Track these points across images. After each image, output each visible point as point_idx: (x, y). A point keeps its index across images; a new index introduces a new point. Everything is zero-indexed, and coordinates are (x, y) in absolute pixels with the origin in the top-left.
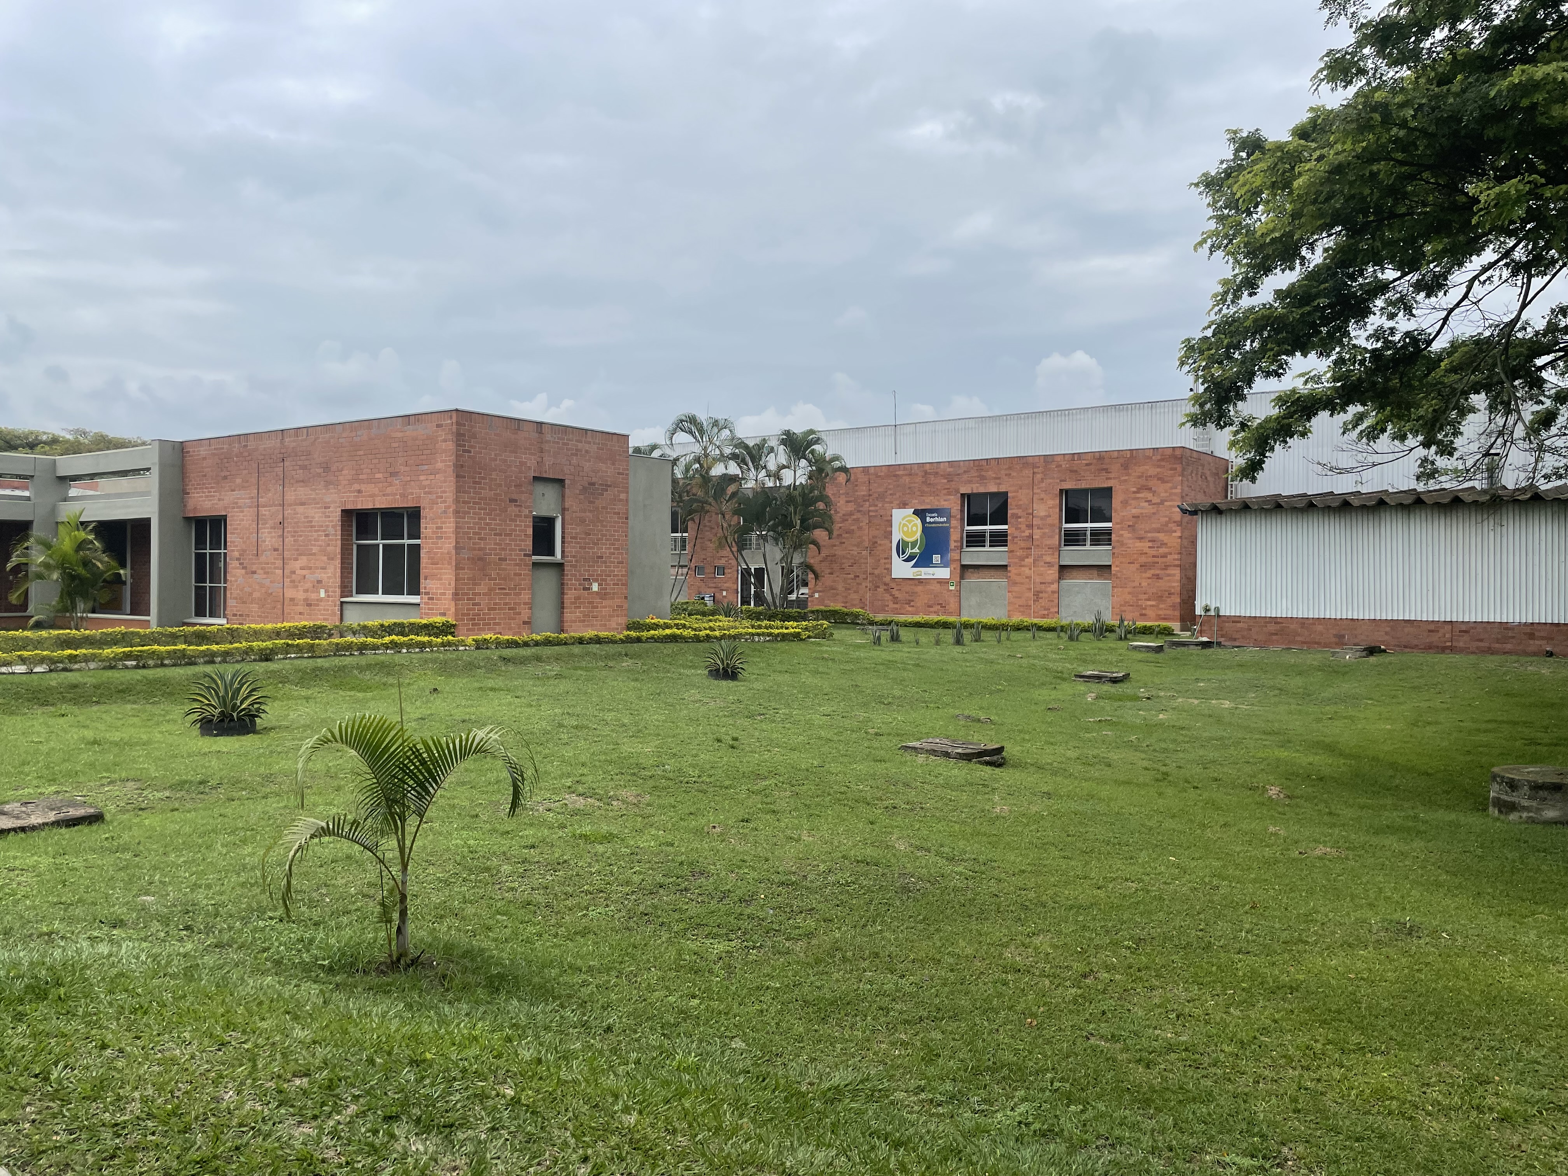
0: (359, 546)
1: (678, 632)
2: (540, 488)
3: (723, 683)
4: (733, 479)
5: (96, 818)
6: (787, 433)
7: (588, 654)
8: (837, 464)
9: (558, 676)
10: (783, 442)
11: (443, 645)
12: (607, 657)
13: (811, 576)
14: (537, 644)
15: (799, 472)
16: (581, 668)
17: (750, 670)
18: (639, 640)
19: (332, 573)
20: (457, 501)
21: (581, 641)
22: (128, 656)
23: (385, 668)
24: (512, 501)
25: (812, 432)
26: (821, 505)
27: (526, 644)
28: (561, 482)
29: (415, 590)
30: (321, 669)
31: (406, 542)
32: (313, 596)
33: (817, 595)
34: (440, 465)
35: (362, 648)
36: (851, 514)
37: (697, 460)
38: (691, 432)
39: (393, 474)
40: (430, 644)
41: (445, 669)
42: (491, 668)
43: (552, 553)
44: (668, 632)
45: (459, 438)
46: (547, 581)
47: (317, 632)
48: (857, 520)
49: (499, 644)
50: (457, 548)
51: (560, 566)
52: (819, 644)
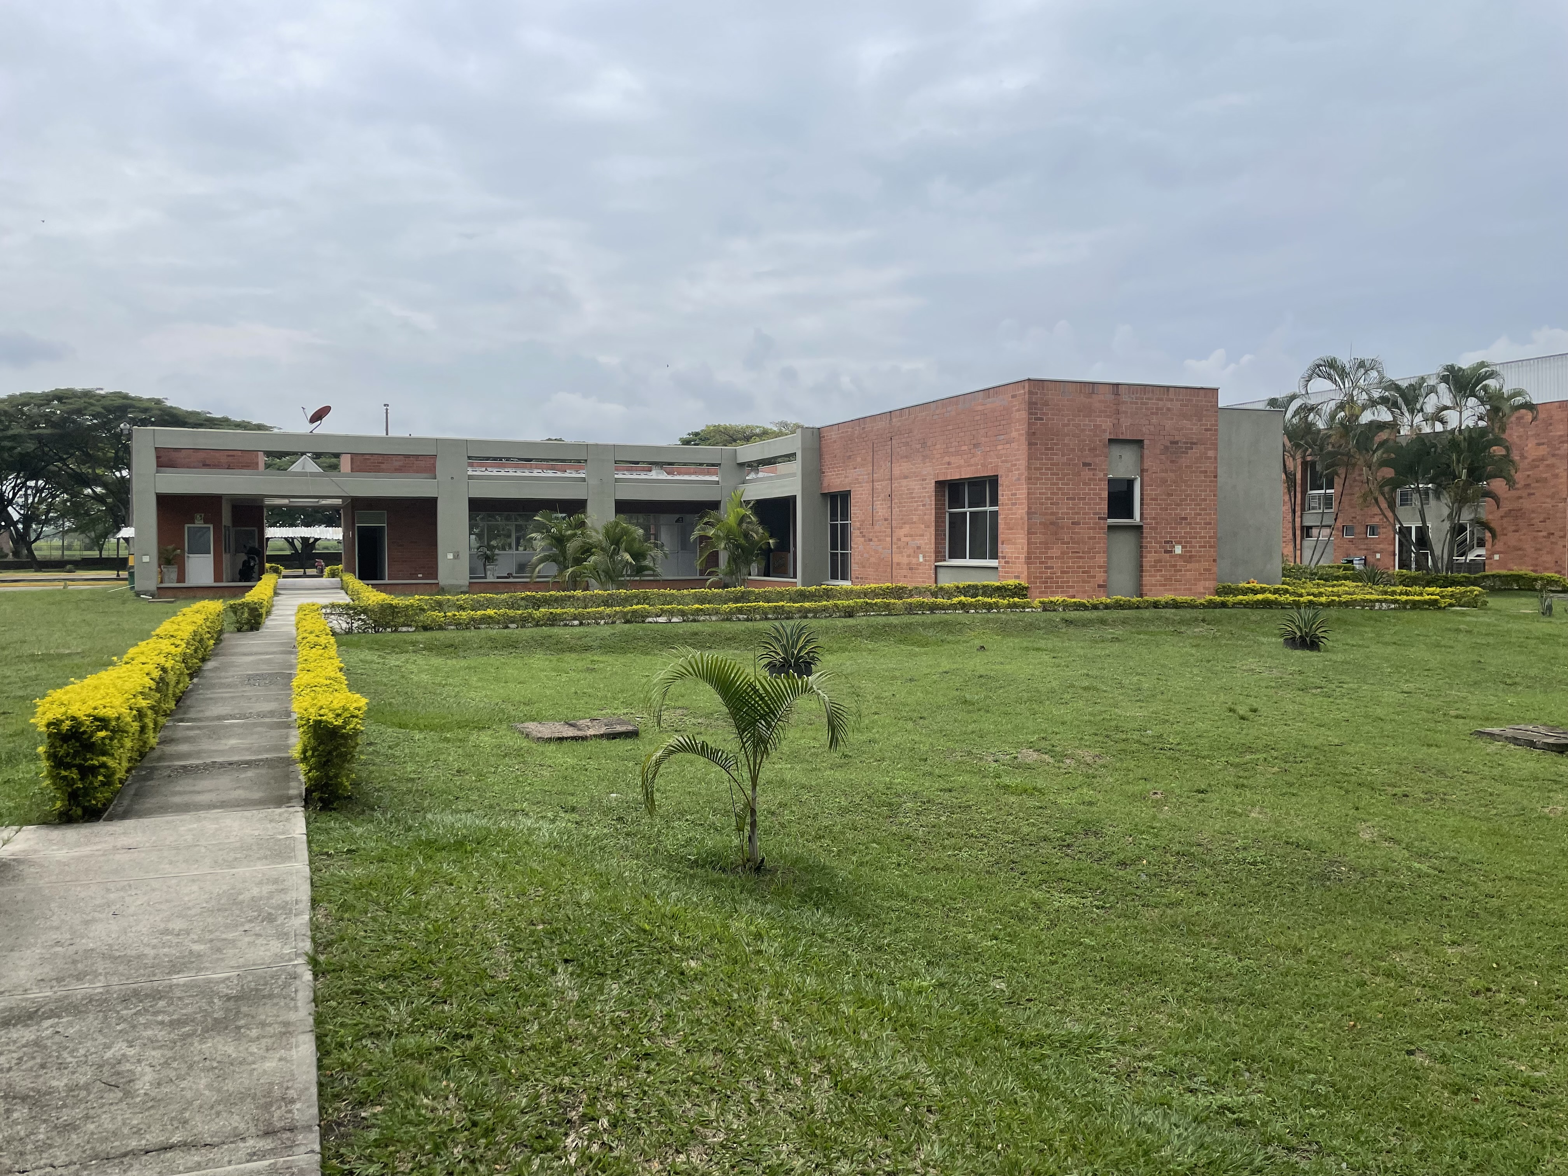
0: (951, 514)
1: (1272, 597)
2: (1116, 451)
3: (1299, 653)
4: (1381, 426)
5: (633, 734)
6: (1451, 369)
7: (1159, 618)
8: (1519, 400)
9: (1116, 640)
10: (1444, 379)
11: (1009, 606)
12: (1182, 622)
13: (1488, 535)
14: (1107, 607)
15: (1466, 414)
16: (1146, 633)
17: (1333, 639)
18: (1224, 605)
19: (927, 540)
20: (1029, 468)
21: (1156, 605)
22: (740, 611)
23: (946, 626)
24: (1085, 464)
25: (1482, 365)
26: (1498, 451)
27: (1095, 607)
28: (1139, 443)
29: (994, 556)
30: (890, 625)
31: (988, 509)
32: (914, 561)
33: (1496, 557)
34: (1014, 434)
35: (933, 608)
36: (1543, 459)
37: (1341, 407)
38: (1330, 377)
39: (976, 446)
40: (997, 606)
41: (1004, 629)
42: (1051, 629)
43: (1130, 515)
44: (1260, 597)
45: (1032, 407)
46: (1124, 545)
47: (899, 593)
48: (1552, 466)
49: (1066, 606)
50: (1029, 513)
51: (1138, 528)
52: (1463, 614)
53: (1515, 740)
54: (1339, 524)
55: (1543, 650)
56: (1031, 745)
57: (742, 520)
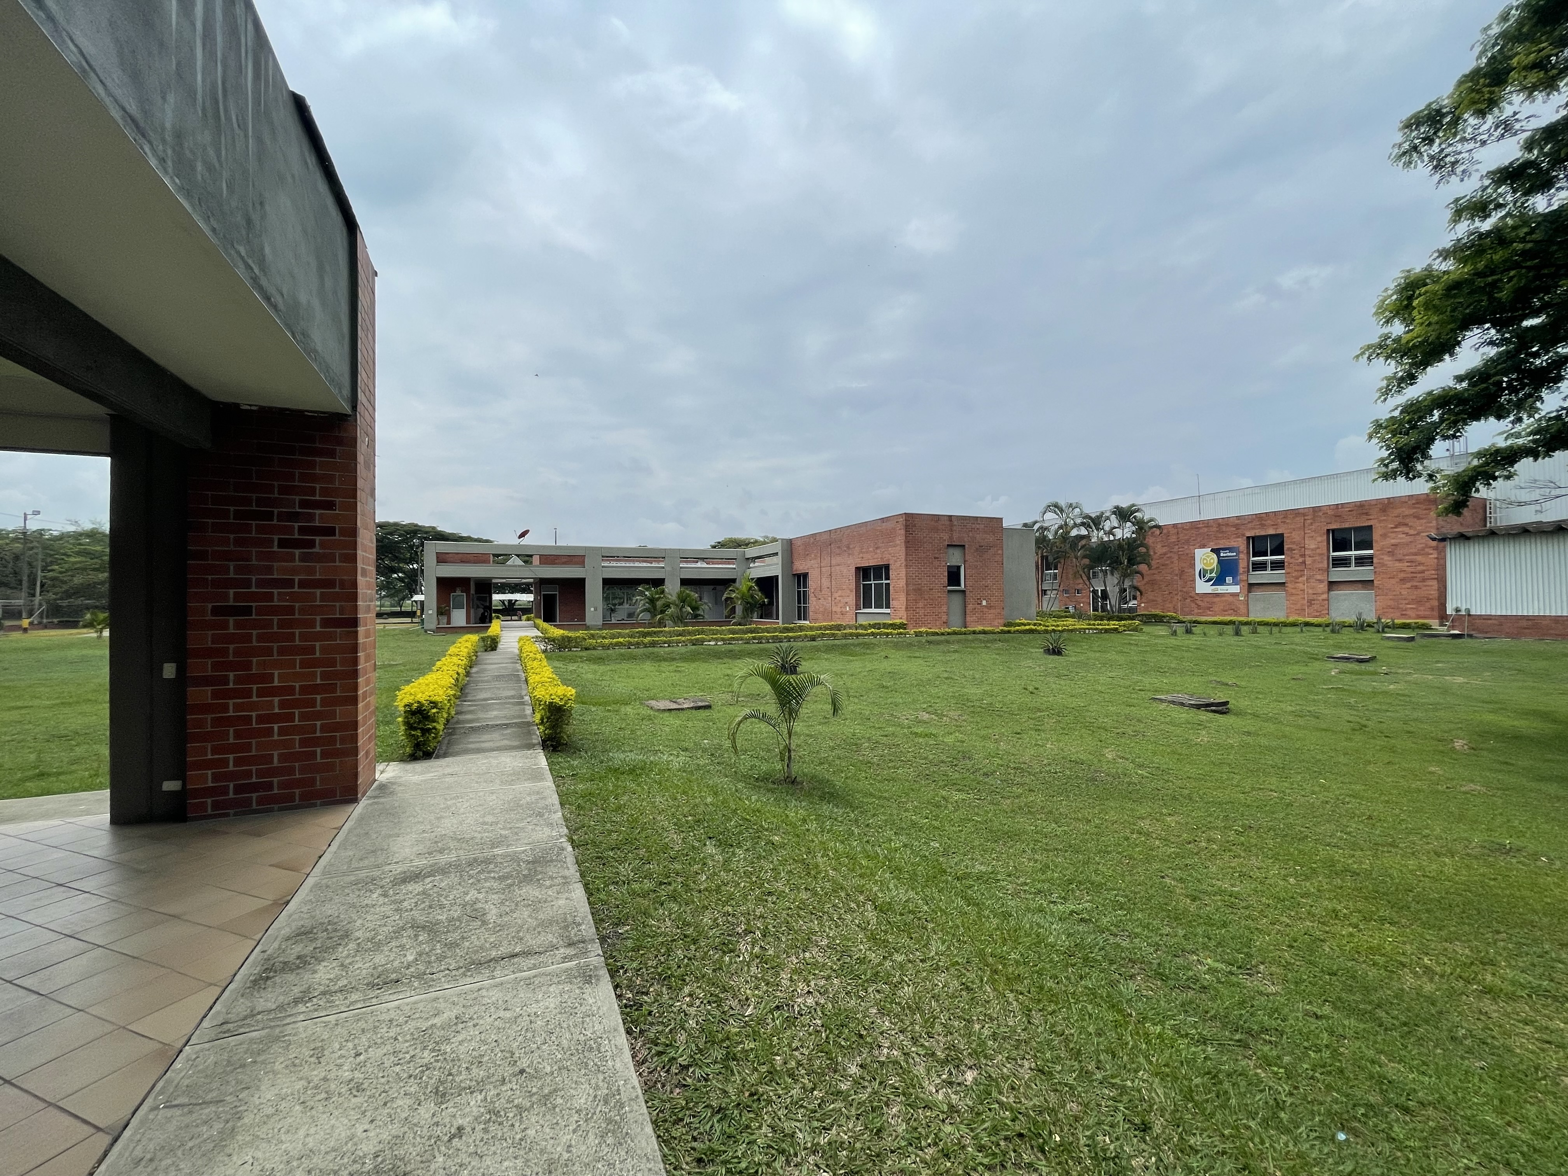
0: (864, 585)
1: (1034, 627)
2: (951, 551)
3: (1052, 657)
4: (1082, 537)
5: (708, 707)
6: (1117, 507)
7: (976, 639)
8: (1153, 523)
9: (956, 651)
10: (1114, 513)
11: (898, 634)
12: (988, 642)
13: (1138, 593)
14: (949, 634)
15: (1126, 530)
16: (971, 647)
17: (1069, 649)
18: (1009, 632)
19: (851, 600)
20: (906, 560)
21: (974, 632)
22: (754, 638)
23: (866, 646)
24: (935, 558)
25: (1133, 505)
26: (1143, 550)
27: (943, 634)
28: (963, 546)
29: (888, 607)
30: (835, 645)
31: (885, 582)
32: (844, 610)
33: (1143, 605)
34: (898, 542)
35: (858, 635)
36: (1165, 554)
37: (1061, 527)
38: (1055, 512)
39: (877, 548)
40: (891, 634)
41: (897, 646)
42: (921, 646)
43: (959, 585)
44: (1027, 627)
45: (907, 527)
46: (956, 600)
47: (838, 627)
48: (1170, 557)
49: (927, 634)
50: (907, 584)
51: (963, 592)
52: (1131, 635)
53: (1173, 702)
54: (1061, 589)
55: (1177, 654)
56: (924, 710)
57: (750, 588)
